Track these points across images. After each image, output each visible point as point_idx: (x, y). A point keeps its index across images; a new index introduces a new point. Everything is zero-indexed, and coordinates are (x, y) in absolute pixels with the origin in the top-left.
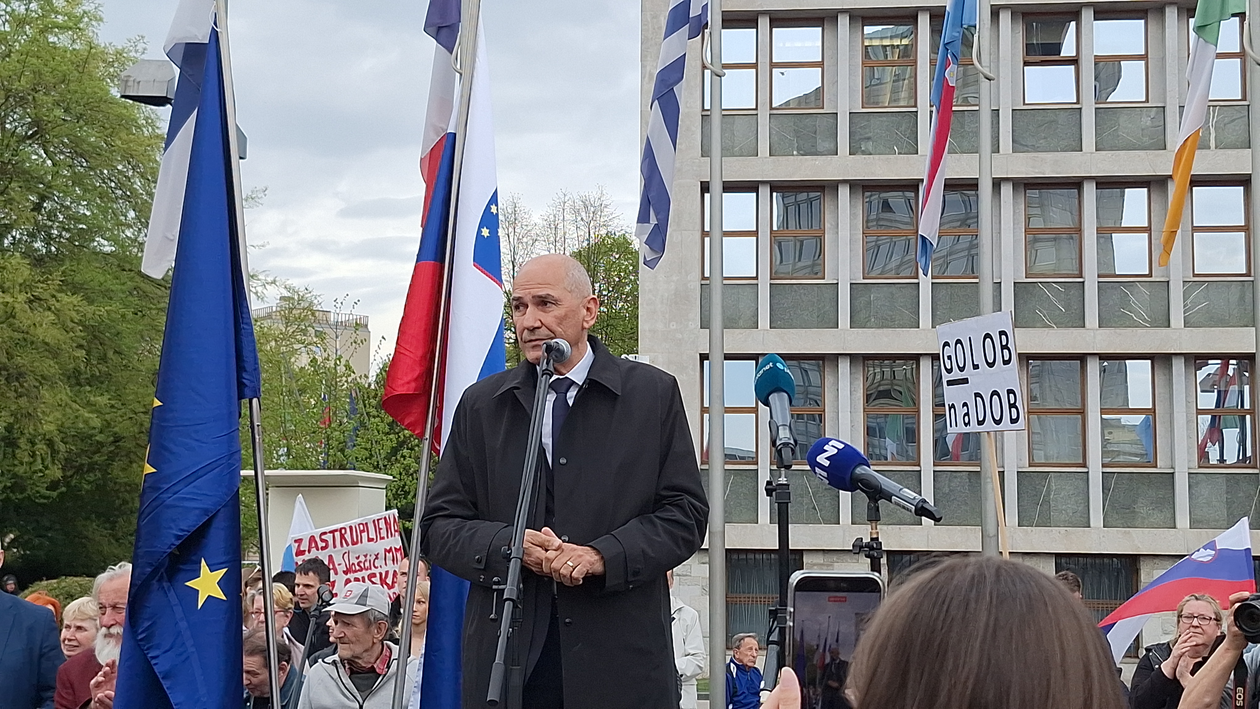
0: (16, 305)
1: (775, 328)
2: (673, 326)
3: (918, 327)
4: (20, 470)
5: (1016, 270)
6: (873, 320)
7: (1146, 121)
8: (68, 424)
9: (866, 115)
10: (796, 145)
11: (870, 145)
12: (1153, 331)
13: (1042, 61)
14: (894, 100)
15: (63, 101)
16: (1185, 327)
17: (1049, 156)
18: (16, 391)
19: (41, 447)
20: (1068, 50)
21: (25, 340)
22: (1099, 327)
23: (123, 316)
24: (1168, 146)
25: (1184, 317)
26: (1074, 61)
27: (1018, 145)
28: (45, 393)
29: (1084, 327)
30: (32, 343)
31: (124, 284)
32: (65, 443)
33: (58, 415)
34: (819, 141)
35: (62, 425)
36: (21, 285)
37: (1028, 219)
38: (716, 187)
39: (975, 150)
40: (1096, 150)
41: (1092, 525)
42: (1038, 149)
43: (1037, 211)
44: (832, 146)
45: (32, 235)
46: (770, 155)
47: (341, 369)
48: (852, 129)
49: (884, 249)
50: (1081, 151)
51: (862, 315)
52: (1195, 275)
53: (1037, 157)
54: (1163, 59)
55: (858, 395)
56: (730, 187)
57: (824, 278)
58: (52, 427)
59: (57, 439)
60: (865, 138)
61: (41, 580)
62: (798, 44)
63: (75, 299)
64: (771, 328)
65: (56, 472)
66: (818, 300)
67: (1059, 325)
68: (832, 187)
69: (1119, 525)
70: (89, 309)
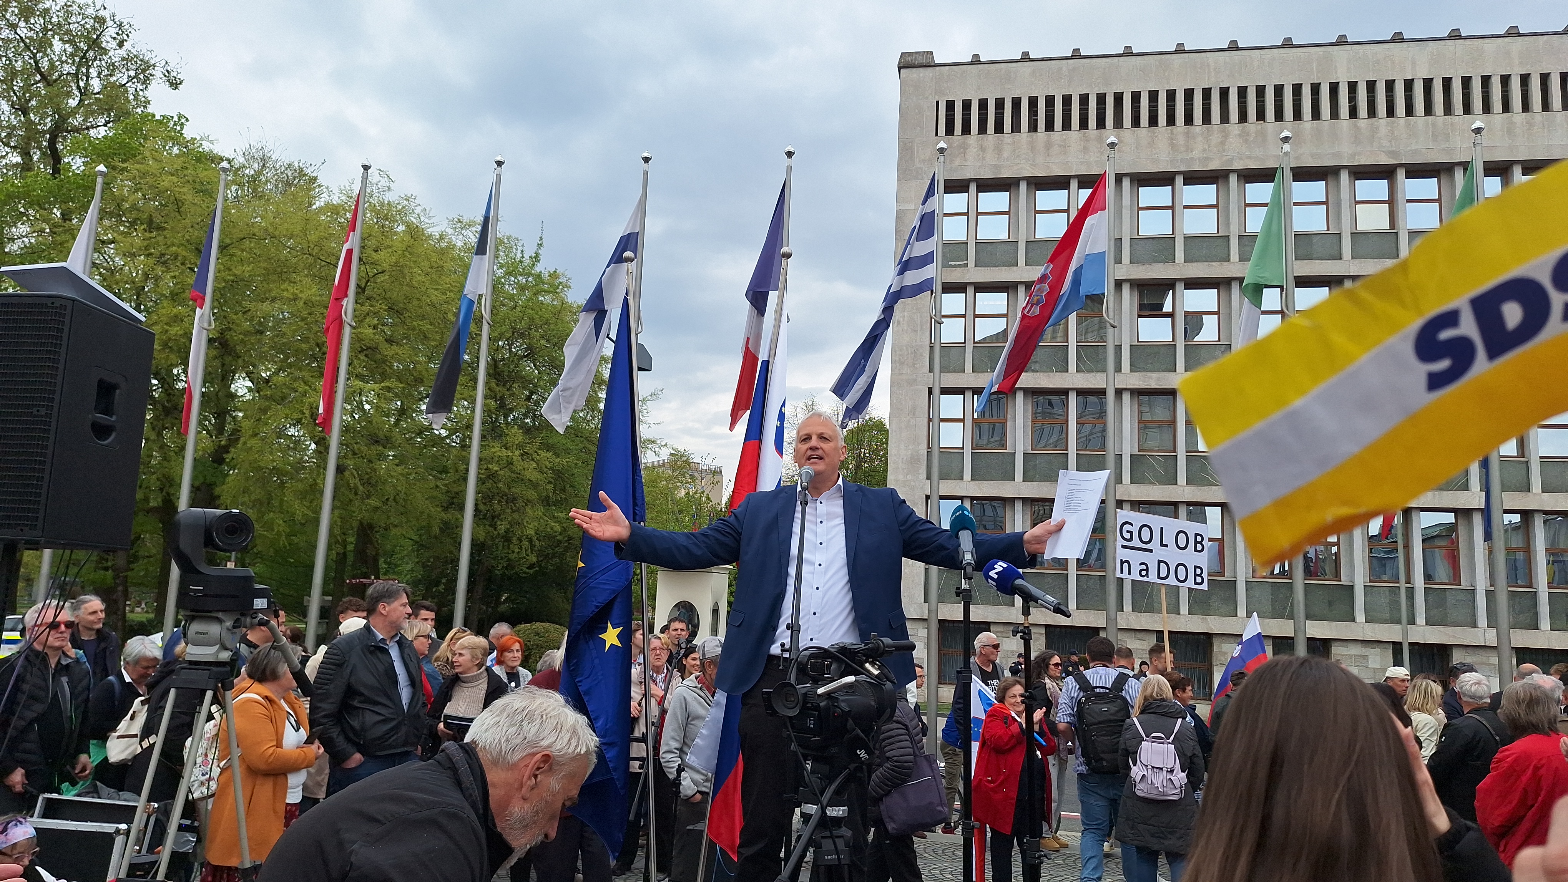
0: (514, 457)
1: (974, 480)
2: (909, 477)
4: (513, 556)
5: (1132, 447)
6: (1038, 476)
7: (1218, 354)
8: (541, 529)
10: (990, 365)
11: (1037, 366)
13: (1150, 315)
14: (1054, 338)
15: (546, 336)
17: (1154, 375)
18: (511, 509)
19: (526, 543)
20: (1167, 308)
21: (518, 478)
22: (1188, 485)
23: (576, 464)
26: (1171, 315)
27: (1134, 368)
28: (528, 510)
30: (522, 480)
31: (577, 445)
32: (539, 540)
33: (536, 523)
35: (538, 530)
36: (517, 445)
37: (1140, 413)
38: (937, 391)
39: (1104, 370)
40: (1185, 372)
41: (1181, 611)
42: (1147, 370)
43: (1147, 409)
45: (526, 415)
46: (973, 372)
47: (704, 499)
49: (1047, 431)
50: (1175, 372)
51: (1031, 473)
53: (1145, 375)
54: (1231, 314)
56: (945, 391)
57: (1007, 449)
58: (533, 532)
59: (535, 539)
61: (521, 624)
62: (992, 303)
63: (549, 454)
64: (971, 480)
65: (533, 559)
66: (1002, 463)
67: (1161, 483)
70: (557, 461)
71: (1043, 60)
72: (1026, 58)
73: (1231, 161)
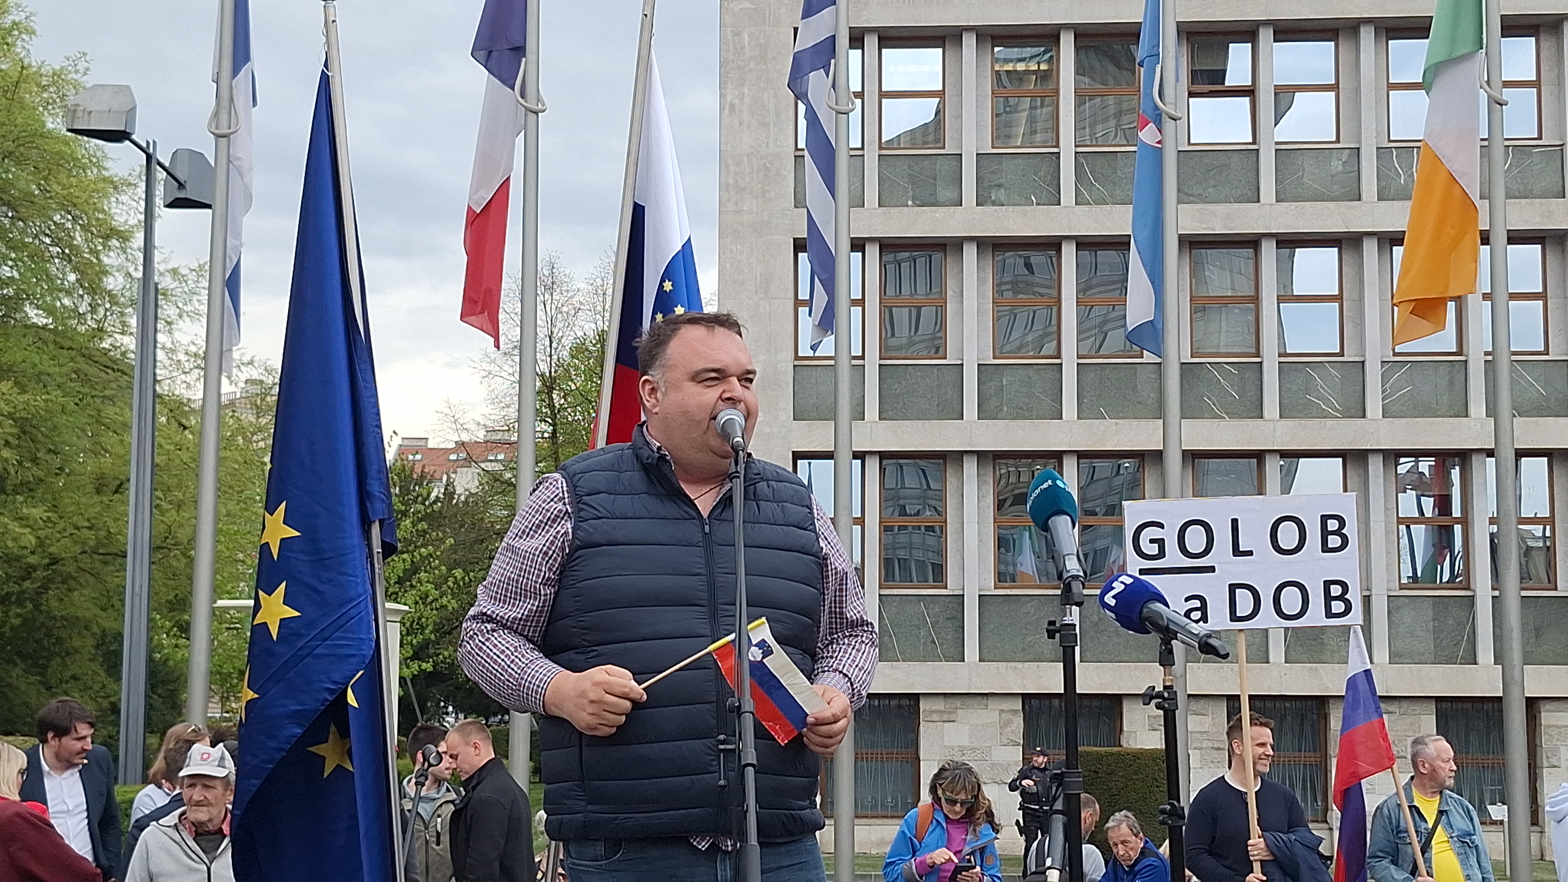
1: (885, 419)
3: (1061, 418)
6: (1006, 409)
7: (1337, 165)
9: (998, 158)
10: (912, 193)
11: (1002, 194)
12: (1344, 422)
13: (1211, 92)
14: (1029, 138)
16: (1383, 417)
17: (1220, 208)
22: (1281, 417)
23: (63, 407)
24: (1365, 197)
25: (1383, 405)
26: (1249, 92)
27: (1184, 194)
29: (1262, 417)
31: (61, 366)
34: (939, 189)
37: (1194, 281)
40: (1277, 201)
41: (1271, 660)
42: (1206, 200)
43: (1207, 274)
44: (956, 195)
46: (879, 206)
48: (980, 174)
49: (1022, 318)
50: (1259, 201)
51: (993, 403)
52: (1396, 354)
53: (1206, 209)
54: (1358, 90)
55: (988, 501)
57: (945, 358)
60: (996, 186)
62: (914, 69)
64: (880, 419)
66: (939, 385)
67: (1232, 415)
68: (955, 245)
69: (1304, 660)
70: (21, 398)
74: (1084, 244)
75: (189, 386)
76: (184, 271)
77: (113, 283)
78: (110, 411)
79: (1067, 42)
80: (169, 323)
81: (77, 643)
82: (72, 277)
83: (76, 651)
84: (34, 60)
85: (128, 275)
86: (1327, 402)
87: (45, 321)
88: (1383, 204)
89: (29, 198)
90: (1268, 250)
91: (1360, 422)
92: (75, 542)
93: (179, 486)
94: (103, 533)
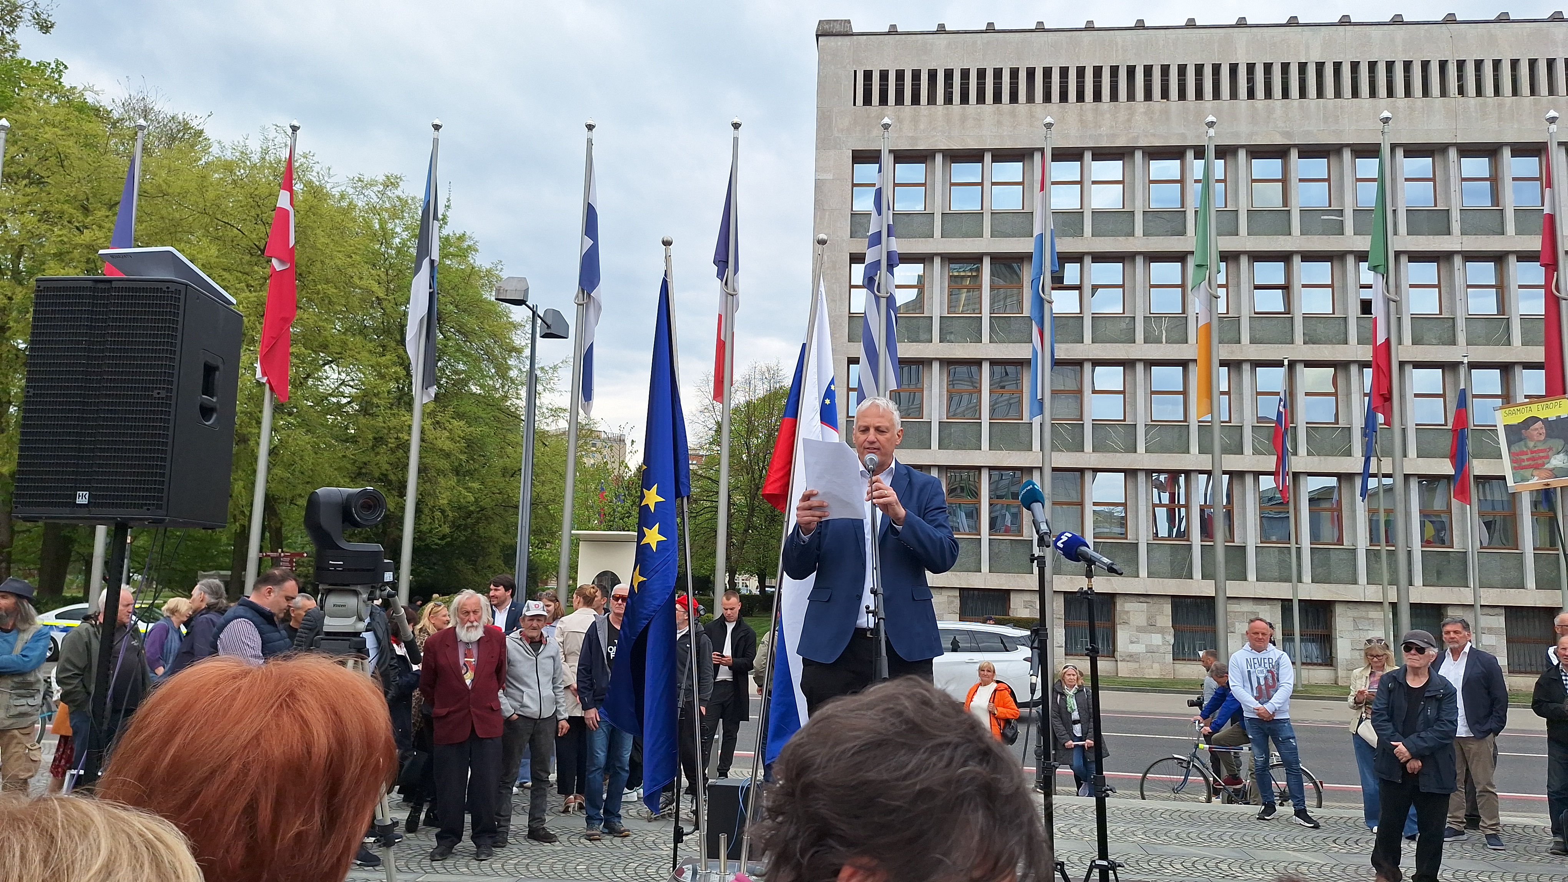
3: (981, 450)
6: (953, 444)
7: (1123, 325)
8: (455, 499)
9: (950, 318)
11: (952, 337)
12: (1126, 455)
13: (1060, 287)
14: (968, 309)
16: (1146, 453)
22: (1094, 452)
24: (1137, 341)
25: (1146, 447)
26: (1078, 288)
28: (441, 480)
29: (1083, 451)
32: (452, 511)
33: (448, 493)
34: (921, 334)
35: (450, 501)
39: (1015, 341)
40: (1092, 343)
43: (1062, 379)
44: (929, 337)
48: (941, 327)
50: (1083, 343)
51: (946, 441)
52: (1152, 421)
53: (1063, 346)
54: (1134, 287)
57: (923, 418)
58: (445, 502)
59: (447, 509)
60: (949, 333)
63: (462, 423)
65: (446, 529)
66: (919, 432)
67: (1069, 450)
68: (928, 362)
70: (469, 429)
71: (958, 32)
72: (941, 30)
73: (1136, 138)
74: (993, 362)
75: (548, 425)
76: (547, 368)
77: (513, 373)
78: (510, 436)
79: (987, 263)
80: (539, 394)
81: (492, 550)
82: (493, 371)
83: (491, 554)
84: (478, 263)
85: (520, 369)
86: (1116, 444)
87: (479, 392)
88: (1146, 345)
89: (473, 332)
90: (1088, 367)
91: (1133, 455)
92: (493, 500)
93: (543, 474)
94: (506, 496)
